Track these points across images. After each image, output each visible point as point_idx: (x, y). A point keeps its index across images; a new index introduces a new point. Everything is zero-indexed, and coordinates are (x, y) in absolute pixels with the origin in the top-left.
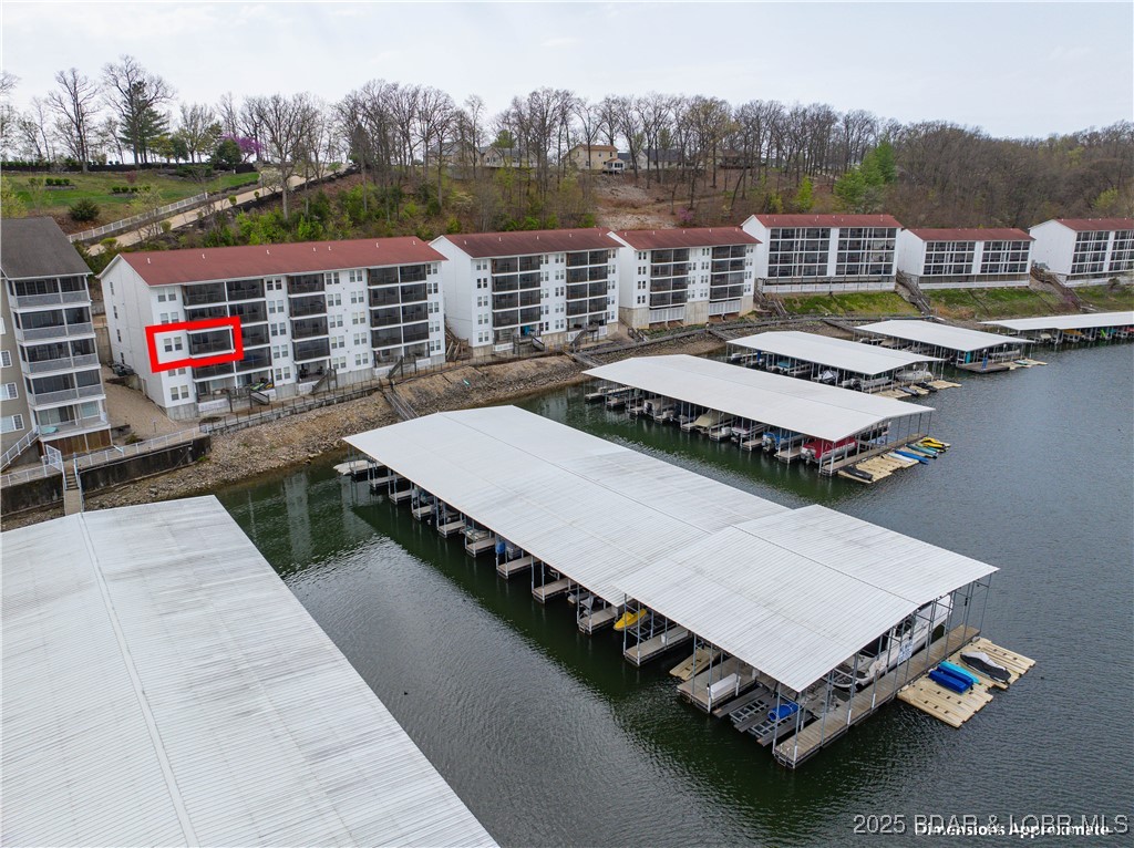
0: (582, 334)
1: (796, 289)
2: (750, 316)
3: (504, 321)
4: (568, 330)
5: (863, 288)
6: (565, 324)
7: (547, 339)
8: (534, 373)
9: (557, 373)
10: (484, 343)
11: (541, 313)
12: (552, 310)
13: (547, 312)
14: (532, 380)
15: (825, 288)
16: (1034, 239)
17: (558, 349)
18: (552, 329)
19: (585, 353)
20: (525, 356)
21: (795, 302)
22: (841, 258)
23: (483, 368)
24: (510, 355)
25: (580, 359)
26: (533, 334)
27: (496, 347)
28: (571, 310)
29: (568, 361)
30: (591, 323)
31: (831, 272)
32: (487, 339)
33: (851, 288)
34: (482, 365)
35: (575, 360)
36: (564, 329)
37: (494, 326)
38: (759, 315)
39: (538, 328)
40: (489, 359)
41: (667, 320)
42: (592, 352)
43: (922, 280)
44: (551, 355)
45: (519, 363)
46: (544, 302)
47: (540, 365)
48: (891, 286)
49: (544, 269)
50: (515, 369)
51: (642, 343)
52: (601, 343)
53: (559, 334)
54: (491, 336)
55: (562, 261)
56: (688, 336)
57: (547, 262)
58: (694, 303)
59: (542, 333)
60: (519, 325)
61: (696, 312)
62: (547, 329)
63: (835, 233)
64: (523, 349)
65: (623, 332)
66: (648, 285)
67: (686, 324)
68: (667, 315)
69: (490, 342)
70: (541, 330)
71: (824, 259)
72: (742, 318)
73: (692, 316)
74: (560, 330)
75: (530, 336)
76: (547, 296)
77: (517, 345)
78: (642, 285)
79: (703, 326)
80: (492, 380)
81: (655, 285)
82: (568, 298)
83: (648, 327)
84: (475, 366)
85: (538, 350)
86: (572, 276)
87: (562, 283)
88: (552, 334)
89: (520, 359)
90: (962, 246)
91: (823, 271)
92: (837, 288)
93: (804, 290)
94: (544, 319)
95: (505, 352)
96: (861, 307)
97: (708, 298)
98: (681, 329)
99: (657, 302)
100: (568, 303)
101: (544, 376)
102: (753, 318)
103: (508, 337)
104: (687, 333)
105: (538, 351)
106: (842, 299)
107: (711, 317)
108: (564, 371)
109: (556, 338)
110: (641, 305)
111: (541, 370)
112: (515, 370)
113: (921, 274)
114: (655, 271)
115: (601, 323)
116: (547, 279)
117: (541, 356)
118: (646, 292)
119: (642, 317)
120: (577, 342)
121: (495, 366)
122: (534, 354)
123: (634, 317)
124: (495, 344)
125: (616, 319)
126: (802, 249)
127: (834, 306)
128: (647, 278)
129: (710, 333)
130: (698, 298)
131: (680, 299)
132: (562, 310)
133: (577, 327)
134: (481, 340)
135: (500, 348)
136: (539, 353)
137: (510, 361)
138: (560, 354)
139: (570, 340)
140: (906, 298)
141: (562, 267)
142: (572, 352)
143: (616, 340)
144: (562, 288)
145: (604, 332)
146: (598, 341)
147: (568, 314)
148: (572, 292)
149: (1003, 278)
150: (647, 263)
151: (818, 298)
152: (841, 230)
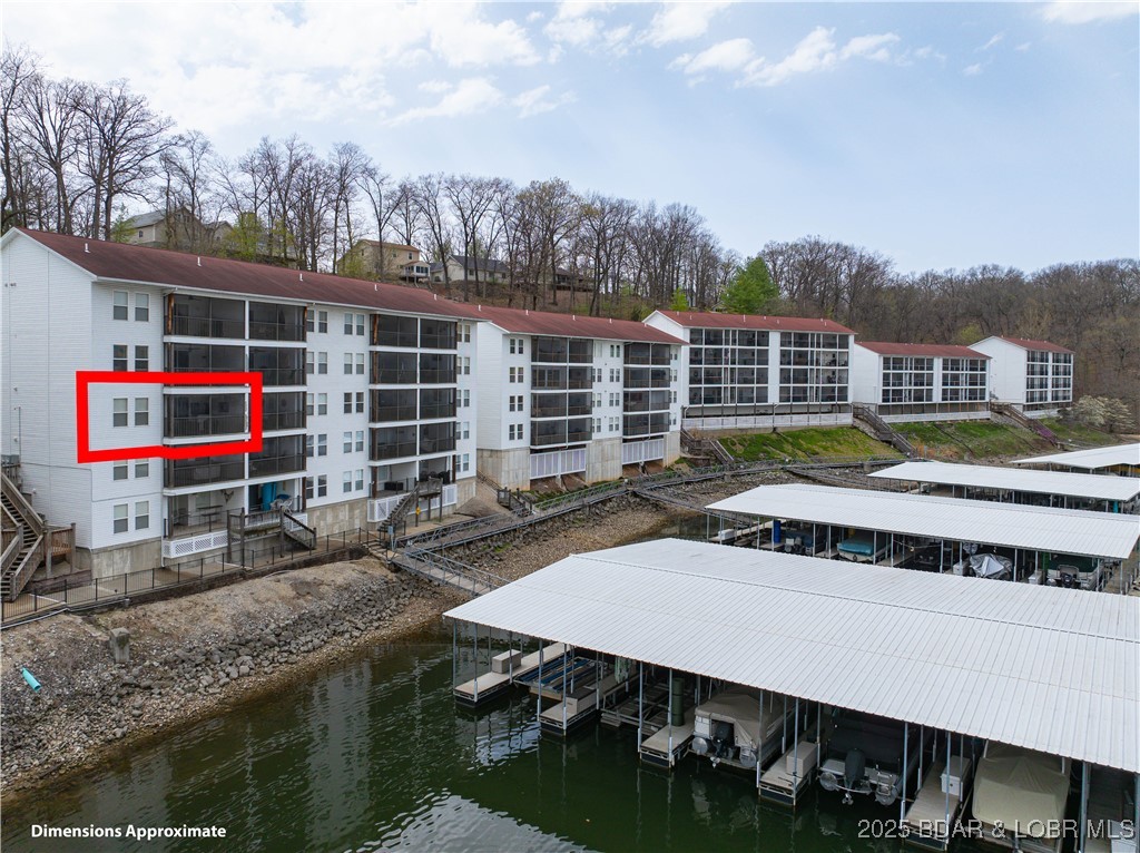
0: (406, 504)
1: (730, 423)
2: (680, 466)
3: (200, 472)
4: (374, 494)
5: (815, 421)
6: (367, 481)
7: (323, 517)
8: (284, 615)
9: (354, 609)
10: (133, 535)
11: (307, 453)
12: (335, 445)
13: (323, 451)
14: (281, 639)
15: (765, 423)
16: (990, 358)
17: (351, 540)
18: (335, 494)
19: (422, 547)
20: (261, 564)
21: (734, 444)
22: (785, 376)
23: (118, 615)
24: (214, 568)
25: (411, 564)
26: (285, 505)
27: (173, 544)
28: (381, 446)
29: (380, 572)
30: (424, 478)
31: (774, 397)
32: (142, 522)
33: (800, 421)
34: (112, 606)
35: (396, 568)
36: (364, 493)
37: (167, 484)
38: (693, 463)
39: (297, 491)
40: (145, 584)
41: (559, 473)
42: (432, 544)
43: (883, 409)
44: (332, 558)
45: (240, 589)
46: (314, 426)
47: (303, 589)
48: (846, 419)
49: (314, 343)
50: (224, 609)
51: (528, 519)
52: (447, 523)
53: (352, 504)
54: (158, 515)
55: (360, 331)
56: (604, 502)
57: (323, 329)
58: (600, 441)
59: (310, 503)
60: (246, 483)
61: (604, 459)
62: (323, 492)
63: (775, 339)
64: (255, 546)
65: (488, 497)
66: (527, 403)
67: (589, 480)
68: (559, 465)
69: (155, 530)
70: (308, 494)
71: (763, 377)
72: (669, 469)
73: (598, 466)
74: (355, 495)
75: (279, 511)
76: (323, 410)
77: (240, 536)
78: (515, 403)
79: (617, 484)
80: (137, 657)
81: (541, 405)
82: (373, 419)
83: (527, 487)
84: (87, 612)
85: (298, 546)
86: (384, 368)
87: (360, 384)
88: (334, 506)
89: (244, 576)
90: (919, 364)
91: (763, 396)
92: (783, 422)
93: (739, 425)
94: (315, 467)
95: (200, 559)
96: (825, 449)
97: (619, 433)
98: (584, 490)
99: (543, 437)
100: (373, 432)
101: (314, 621)
102: (684, 468)
103: (214, 515)
104: (601, 496)
105: (297, 549)
106: (795, 437)
107: (625, 467)
108: (371, 599)
109: (344, 514)
110: (516, 443)
111: (309, 605)
112: (226, 611)
113: (880, 402)
114: (539, 378)
115: (446, 478)
116: (323, 369)
117: (308, 564)
118: (524, 418)
119: (519, 470)
120: (396, 521)
121: (160, 606)
122: (287, 558)
123: (505, 468)
124: (169, 536)
125: (472, 472)
126: (733, 363)
127: (788, 447)
128: (524, 389)
129: (635, 494)
130: (605, 434)
131: (580, 432)
132: (360, 447)
133: (393, 487)
134: (121, 526)
135: (181, 549)
136: (300, 556)
137: (213, 583)
138: (356, 553)
139: (378, 518)
140: (872, 435)
141: (359, 346)
142: (387, 546)
143: (477, 516)
144: (360, 396)
145: (453, 496)
146: (440, 519)
147: (372, 457)
148: (383, 406)
149: (964, 408)
150: (524, 361)
151: (761, 436)
152: (782, 334)
